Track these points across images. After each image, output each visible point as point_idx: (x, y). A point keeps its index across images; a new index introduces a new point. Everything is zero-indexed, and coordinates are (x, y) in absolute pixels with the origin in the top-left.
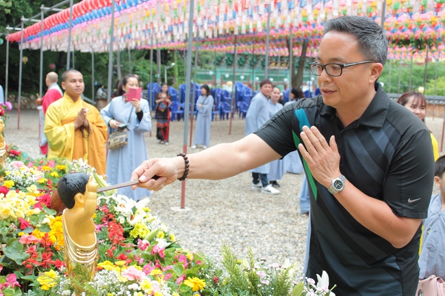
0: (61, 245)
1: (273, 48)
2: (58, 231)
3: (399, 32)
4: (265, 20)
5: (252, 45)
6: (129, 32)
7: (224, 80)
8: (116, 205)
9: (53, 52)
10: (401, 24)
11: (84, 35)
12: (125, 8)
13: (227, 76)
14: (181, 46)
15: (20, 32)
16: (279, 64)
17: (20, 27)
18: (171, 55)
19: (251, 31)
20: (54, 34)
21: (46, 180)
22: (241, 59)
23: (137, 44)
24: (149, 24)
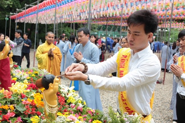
0: (39, 105)
1: (123, 23)
2: (38, 99)
3: (178, 16)
4: (121, 10)
5: (114, 22)
6: (62, 15)
7: (102, 36)
8: (61, 89)
9: (29, 23)
10: (179, 13)
11: (43, 17)
12: (61, 5)
13: (103, 34)
14: (84, 22)
15: (16, 15)
16: (125, 30)
17: (16, 13)
18: (79, 26)
19: (115, 15)
20: (30, 16)
21: (30, 78)
22: (109, 27)
23: (65, 21)
24: (71, 12)
